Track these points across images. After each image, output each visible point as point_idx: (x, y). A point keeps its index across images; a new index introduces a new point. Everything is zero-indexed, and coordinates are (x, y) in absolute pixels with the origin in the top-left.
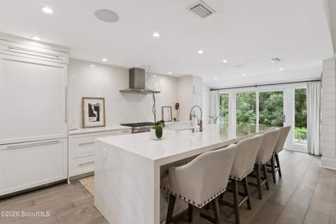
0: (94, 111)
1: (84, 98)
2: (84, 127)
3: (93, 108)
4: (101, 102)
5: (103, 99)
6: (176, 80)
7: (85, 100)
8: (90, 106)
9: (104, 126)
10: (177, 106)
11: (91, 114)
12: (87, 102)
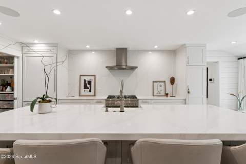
0: (87, 85)
1: (81, 76)
2: (80, 96)
3: (87, 82)
4: (92, 78)
5: (95, 76)
6: (173, 53)
7: (82, 77)
8: (85, 81)
9: (95, 96)
10: (172, 81)
11: (85, 87)
12: (83, 78)
